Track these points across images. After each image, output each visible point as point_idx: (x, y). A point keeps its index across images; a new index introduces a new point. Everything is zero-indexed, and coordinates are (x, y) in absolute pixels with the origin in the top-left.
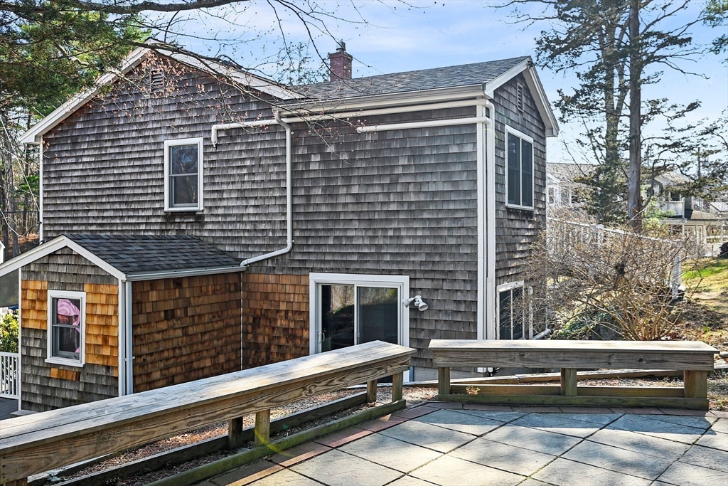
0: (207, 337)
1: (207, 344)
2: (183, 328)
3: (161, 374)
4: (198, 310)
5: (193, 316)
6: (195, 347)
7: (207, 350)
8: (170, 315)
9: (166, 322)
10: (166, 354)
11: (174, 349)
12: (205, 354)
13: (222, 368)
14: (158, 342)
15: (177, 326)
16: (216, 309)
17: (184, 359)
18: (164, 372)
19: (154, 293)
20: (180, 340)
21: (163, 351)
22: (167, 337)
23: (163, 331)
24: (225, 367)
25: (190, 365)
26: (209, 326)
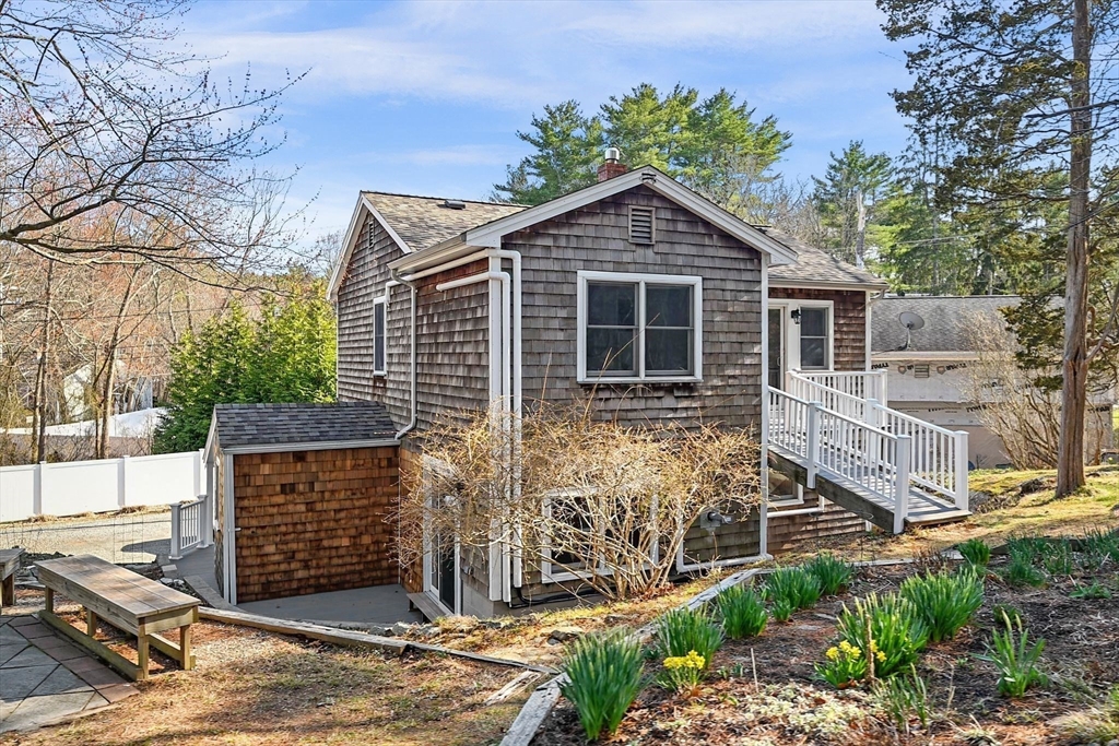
0: (343, 514)
1: (343, 522)
2: (307, 503)
3: (277, 549)
4: (330, 486)
5: (323, 492)
6: (325, 524)
7: (344, 529)
8: (288, 489)
9: (283, 496)
10: (283, 529)
11: (295, 524)
12: (340, 532)
13: (367, 549)
14: (272, 515)
15: (298, 501)
16: (356, 485)
17: (308, 535)
18: (280, 547)
19: (267, 466)
20: (303, 515)
21: (279, 525)
22: (284, 511)
23: (279, 505)
24: (371, 548)
25: (317, 543)
26: (348, 504)
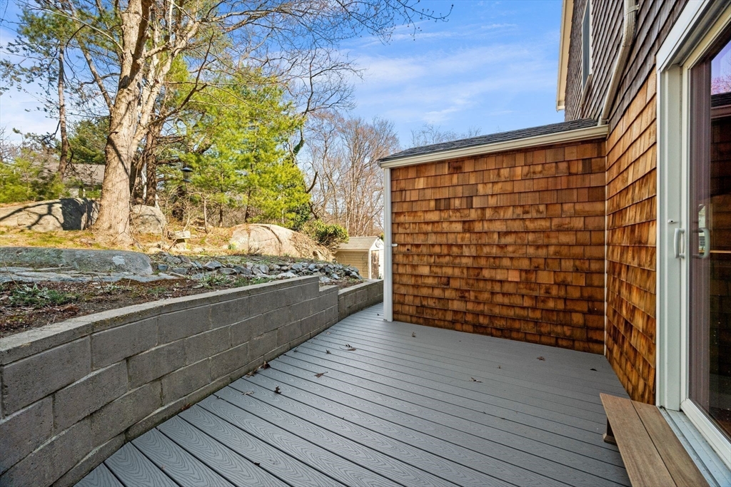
0: (509, 239)
1: (510, 249)
2: (464, 222)
3: (431, 271)
4: (492, 201)
5: (483, 209)
6: (486, 250)
7: (511, 258)
8: (442, 205)
9: (438, 212)
10: (437, 249)
11: (450, 246)
12: (506, 262)
13: (547, 291)
14: (426, 234)
15: (453, 219)
16: (528, 199)
17: (464, 261)
18: (435, 269)
19: (422, 180)
20: (459, 236)
21: (433, 245)
22: (439, 230)
23: (433, 223)
24: (554, 291)
25: (477, 271)
26: (517, 226)
